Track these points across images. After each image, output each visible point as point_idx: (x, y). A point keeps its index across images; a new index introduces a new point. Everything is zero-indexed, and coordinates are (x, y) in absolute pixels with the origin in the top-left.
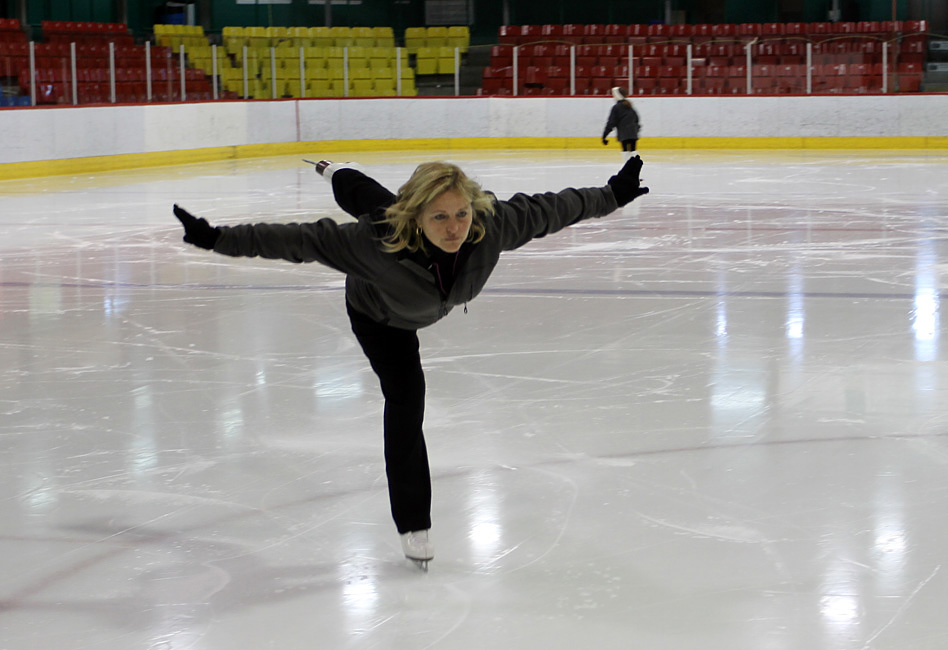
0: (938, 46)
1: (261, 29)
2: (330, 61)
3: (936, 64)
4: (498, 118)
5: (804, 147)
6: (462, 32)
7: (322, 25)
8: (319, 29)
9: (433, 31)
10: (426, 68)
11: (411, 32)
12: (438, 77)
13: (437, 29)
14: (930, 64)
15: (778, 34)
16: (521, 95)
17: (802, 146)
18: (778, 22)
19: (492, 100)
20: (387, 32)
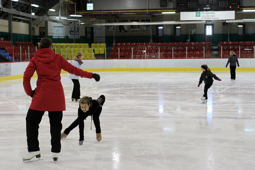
0: (213, 48)
1: (60, 44)
2: (75, 51)
3: (213, 52)
4: (115, 64)
5: (186, 70)
6: (104, 44)
7: (73, 43)
8: (73, 44)
9: (98, 44)
10: (97, 53)
11: (92, 44)
12: (99, 55)
13: (99, 44)
14: (212, 52)
15: (177, 45)
16: (120, 59)
17: (185, 70)
18: (177, 42)
19: (114, 60)
20: (87, 44)
